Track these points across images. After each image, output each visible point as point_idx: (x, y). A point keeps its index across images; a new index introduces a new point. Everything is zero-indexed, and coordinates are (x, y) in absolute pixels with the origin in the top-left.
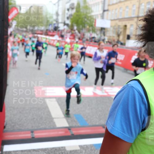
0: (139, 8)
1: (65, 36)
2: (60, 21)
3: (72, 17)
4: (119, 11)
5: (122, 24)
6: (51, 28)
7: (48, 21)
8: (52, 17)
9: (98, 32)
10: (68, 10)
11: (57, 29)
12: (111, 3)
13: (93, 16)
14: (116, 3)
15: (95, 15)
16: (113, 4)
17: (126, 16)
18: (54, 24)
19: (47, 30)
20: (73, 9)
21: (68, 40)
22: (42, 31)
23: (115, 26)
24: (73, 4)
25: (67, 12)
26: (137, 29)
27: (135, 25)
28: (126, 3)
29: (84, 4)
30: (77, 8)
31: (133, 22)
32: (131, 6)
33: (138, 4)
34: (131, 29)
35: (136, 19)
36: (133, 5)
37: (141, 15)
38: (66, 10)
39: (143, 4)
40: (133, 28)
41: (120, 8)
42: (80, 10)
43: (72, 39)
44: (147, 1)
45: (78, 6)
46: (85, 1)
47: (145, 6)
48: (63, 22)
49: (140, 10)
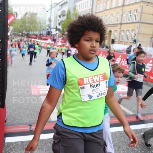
0: (122, 16)
1: (57, 40)
2: (52, 26)
3: (63, 23)
6: (44, 33)
7: (41, 26)
10: (60, 17)
11: (50, 33)
12: (97, 12)
14: (103, 11)
16: (100, 12)
17: (111, 23)
19: (41, 34)
20: (64, 15)
21: (60, 44)
22: (36, 35)
24: (64, 11)
25: (58, 18)
26: (120, 34)
27: (118, 30)
28: (111, 11)
29: (74, 11)
30: (67, 15)
31: (117, 28)
32: (115, 14)
33: (121, 12)
34: (115, 34)
35: (119, 26)
36: (117, 13)
37: (124, 22)
38: (58, 16)
39: (126, 12)
40: (117, 34)
41: (106, 15)
42: (70, 16)
43: (63, 42)
44: (130, 10)
45: (68, 13)
46: (75, 9)
47: (127, 15)
48: (55, 27)
49: (123, 17)
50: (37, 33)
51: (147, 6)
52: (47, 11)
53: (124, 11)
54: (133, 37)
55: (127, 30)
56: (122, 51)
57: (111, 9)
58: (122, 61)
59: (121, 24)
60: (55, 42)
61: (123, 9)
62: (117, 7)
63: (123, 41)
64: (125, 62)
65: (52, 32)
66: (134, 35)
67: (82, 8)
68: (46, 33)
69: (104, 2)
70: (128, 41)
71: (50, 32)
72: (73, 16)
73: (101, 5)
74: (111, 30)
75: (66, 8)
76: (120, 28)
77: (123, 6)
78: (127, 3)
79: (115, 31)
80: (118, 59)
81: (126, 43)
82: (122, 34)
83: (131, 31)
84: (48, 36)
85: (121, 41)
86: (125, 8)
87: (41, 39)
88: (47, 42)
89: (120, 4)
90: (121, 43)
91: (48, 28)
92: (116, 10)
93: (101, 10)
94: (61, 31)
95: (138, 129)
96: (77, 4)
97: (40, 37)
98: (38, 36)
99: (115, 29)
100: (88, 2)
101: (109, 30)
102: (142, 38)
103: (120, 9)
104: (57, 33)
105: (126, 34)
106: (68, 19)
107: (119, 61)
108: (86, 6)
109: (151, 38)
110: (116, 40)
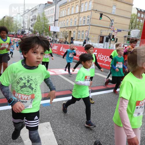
0: (79, 20)
2: (26, 28)
4: (66, 22)
5: (68, 30)
6: (20, 33)
7: (17, 28)
8: (20, 25)
9: (53, 36)
10: (32, 20)
11: (24, 33)
12: (61, 17)
13: (49, 24)
14: (64, 17)
15: (50, 24)
16: (62, 17)
17: (71, 26)
18: (22, 30)
19: (17, 34)
20: (35, 19)
22: (13, 35)
23: (64, 32)
24: (35, 16)
25: (31, 21)
26: (77, 34)
27: (76, 31)
28: (70, 17)
29: (43, 16)
30: (38, 19)
31: (75, 30)
32: (73, 19)
33: (78, 18)
34: (74, 34)
35: (77, 27)
36: (75, 18)
37: (80, 25)
38: (30, 20)
39: (81, 18)
41: (67, 20)
42: (40, 20)
44: (84, 16)
45: (38, 17)
46: (43, 14)
47: (83, 20)
48: (29, 29)
49: (79, 22)
50: (14, 33)
51: (96, 12)
52: (22, 16)
53: (80, 17)
54: (87, 36)
55: (82, 31)
57: (71, 15)
59: (78, 26)
61: (79, 15)
62: (75, 14)
64: (78, 52)
65: (25, 32)
67: (49, 13)
68: (21, 33)
69: (65, 9)
70: (83, 39)
71: (24, 32)
72: (42, 20)
73: (64, 12)
74: (71, 31)
75: (36, 14)
76: (77, 30)
77: (79, 13)
78: (82, 11)
79: (74, 31)
82: (79, 34)
83: (85, 32)
84: (22, 35)
85: (78, 39)
86: (80, 14)
87: (17, 38)
89: (77, 11)
91: (23, 29)
92: (75, 16)
93: (63, 16)
94: (33, 31)
96: (45, 10)
97: (16, 36)
98: (15, 35)
99: (74, 30)
100: (53, 9)
101: (70, 31)
102: (93, 37)
103: (77, 15)
105: (82, 34)
106: (38, 22)
108: (52, 13)
109: (99, 36)
110: (74, 39)
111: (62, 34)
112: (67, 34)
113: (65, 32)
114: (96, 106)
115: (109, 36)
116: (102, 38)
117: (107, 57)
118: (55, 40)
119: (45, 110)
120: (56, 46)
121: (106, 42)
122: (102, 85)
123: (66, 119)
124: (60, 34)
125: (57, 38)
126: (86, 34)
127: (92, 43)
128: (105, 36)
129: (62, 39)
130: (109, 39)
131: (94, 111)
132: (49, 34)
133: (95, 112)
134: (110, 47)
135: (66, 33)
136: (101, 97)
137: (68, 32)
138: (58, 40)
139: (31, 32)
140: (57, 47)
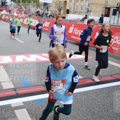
9: (42, 8)
11: (5, 4)
21: (15, 14)
26: (75, 4)
34: (70, 4)
40: (71, 4)
43: (19, 13)
54: (87, 7)
55: (81, 1)
56: (77, 20)
58: (75, 30)
60: (10, 13)
63: (77, 11)
64: (77, 31)
65: (6, 3)
66: (88, 5)
68: (1, 4)
70: (82, 11)
71: (5, 2)
79: (70, 1)
80: (71, 28)
81: (80, 13)
82: (77, 4)
83: (85, 2)
84: (3, 7)
85: (76, 11)
88: (2, 13)
90: (76, 13)
94: (16, 1)
95: (85, 91)
102: (95, 8)
104: (12, 4)
105: (81, 4)
107: (72, 30)
109: (103, 7)
110: (71, 11)
111: (54, 4)
112: (62, 4)
113: (58, 3)
114: (102, 102)
115: (117, 7)
116: (107, 9)
117: (115, 37)
118: (46, 14)
119: (39, 107)
120: (47, 22)
121: (113, 15)
122: (109, 75)
123: (65, 119)
124: (51, 5)
125: (48, 10)
126: (87, 4)
127: (94, 16)
128: (112, 8)
129: (54, 12)
130: (117, 11)
131: (100, 109)
132: (37, 5)
133: (101, 111)
134: (118, 21)
135: (60, 4)
136: (108, 91)
137: (62, 2)
138: (49, 13)
139: (14, 3)
140: (49, 23)
